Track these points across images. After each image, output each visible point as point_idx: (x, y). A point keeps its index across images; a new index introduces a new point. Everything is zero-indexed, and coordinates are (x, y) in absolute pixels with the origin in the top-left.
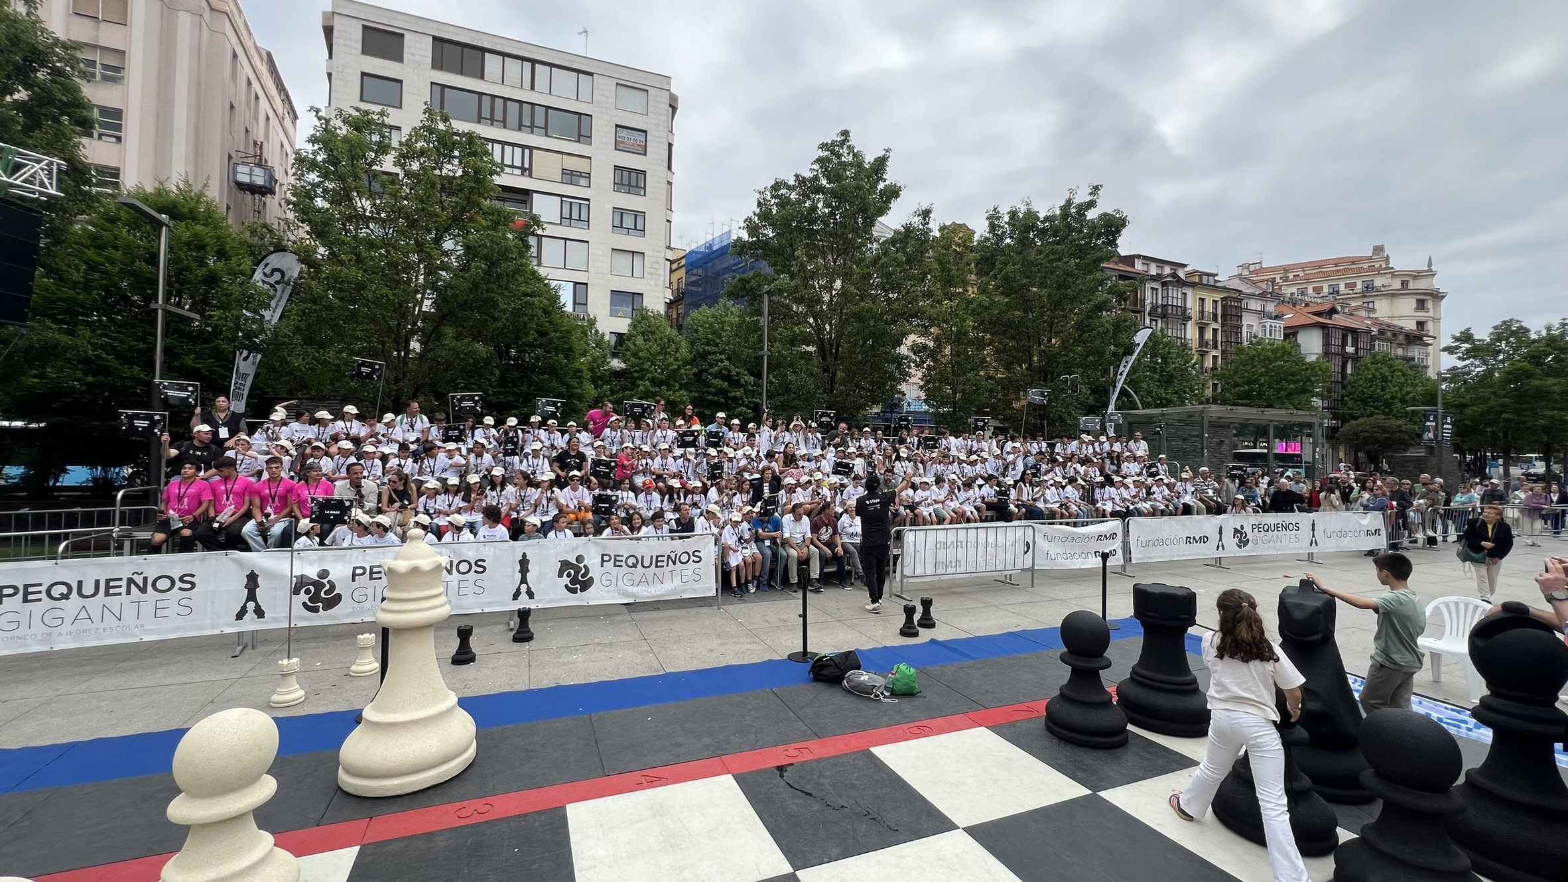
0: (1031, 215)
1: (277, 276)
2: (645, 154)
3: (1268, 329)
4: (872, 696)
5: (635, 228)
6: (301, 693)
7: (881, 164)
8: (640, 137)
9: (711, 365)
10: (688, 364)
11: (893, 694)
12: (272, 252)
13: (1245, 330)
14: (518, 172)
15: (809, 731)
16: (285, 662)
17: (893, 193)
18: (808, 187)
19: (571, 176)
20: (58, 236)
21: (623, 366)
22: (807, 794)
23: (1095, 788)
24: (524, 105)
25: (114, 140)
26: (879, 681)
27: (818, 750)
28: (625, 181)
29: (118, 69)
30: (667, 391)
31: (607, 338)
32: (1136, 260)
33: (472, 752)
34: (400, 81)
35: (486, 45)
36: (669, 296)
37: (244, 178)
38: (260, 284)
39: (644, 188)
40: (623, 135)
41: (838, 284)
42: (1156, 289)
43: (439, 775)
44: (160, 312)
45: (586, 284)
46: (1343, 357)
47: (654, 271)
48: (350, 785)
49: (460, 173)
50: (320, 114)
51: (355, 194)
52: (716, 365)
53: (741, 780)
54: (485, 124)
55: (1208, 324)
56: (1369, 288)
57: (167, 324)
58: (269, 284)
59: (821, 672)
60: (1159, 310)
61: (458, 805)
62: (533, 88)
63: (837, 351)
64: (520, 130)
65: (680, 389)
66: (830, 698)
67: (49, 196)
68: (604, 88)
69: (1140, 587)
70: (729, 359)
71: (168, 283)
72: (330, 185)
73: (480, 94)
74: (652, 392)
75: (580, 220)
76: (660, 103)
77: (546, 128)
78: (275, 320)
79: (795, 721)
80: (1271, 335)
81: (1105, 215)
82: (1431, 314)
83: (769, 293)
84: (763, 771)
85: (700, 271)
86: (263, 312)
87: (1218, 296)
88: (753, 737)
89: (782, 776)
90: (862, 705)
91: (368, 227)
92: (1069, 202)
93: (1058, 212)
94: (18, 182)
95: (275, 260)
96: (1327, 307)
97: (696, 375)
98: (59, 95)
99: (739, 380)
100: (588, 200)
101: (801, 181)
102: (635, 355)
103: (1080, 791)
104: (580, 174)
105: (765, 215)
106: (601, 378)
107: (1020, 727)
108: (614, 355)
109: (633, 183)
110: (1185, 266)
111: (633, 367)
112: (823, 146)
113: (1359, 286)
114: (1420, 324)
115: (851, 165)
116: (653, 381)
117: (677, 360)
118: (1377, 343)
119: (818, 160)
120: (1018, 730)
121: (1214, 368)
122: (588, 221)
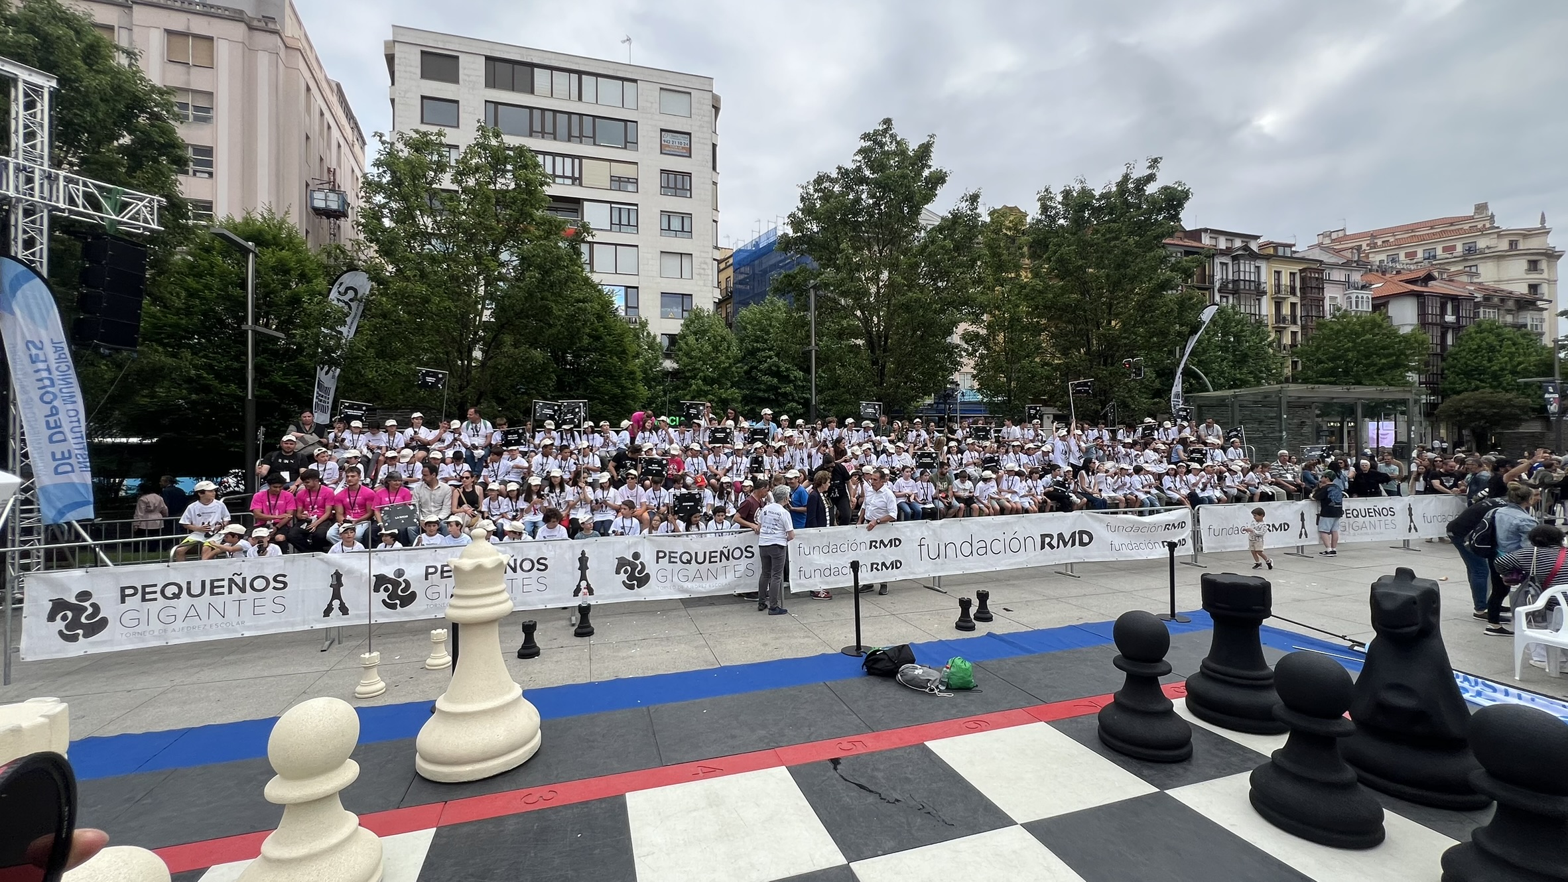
0: (1086, 193)
1: (351, 294)
2: (690, 156)
3: (1354, 300)
4: (927, 690)
5: (683, 230)
6: (382, 684)
7: (925, 151)
8: (684, 140)
9: (760, 362)
10: (739, 362)
11: (949, 688)
12: (346, 272)
13: (1327, 303)
14: (569, 181)
15: (863, 725)
16: (367, 655)
17: (939, 179)
18: (851, 178)
19: (619, 182)
20: (161, 266)
21: (676, 366)
22: (861, 786)
23: (1162, 786)
24: (573, 116)
25: (207, 175)
26: (934, 675)
27: (870, 743)
28: (672, 185)
29: (208, 110)
30: (719, 389)
31: (658, 340)
32: (1203, 234)
33: (537, 741)
34: (457, 102)
35: (535, 61)
36: (718, 295)
37: (320, 204)
38: (335, 302)
39: (690, 190)
40: (668, 139)
41: (885, 275)
42: (1226, 264)
43: (506, 764)
44: (250, 332)
45: (637, 288)
46: (1442, 327)
47: (702, 271)
48: (426, 770)
49: (512, 186)
50: (383, 138)
51: (418, 213)
52: (765, 361)
53: (797, 773)
54: (537, 137)
55: (1285, 298)
56: (1471, 251)
57: (256, 344)
58: (344, 302)
59: (875, 666)
60: (1230, 286)
61: (526, 791)
62: (580, 98)
63: (886, 343)
64: (569, 141)
65: (732, 387)
66: (883, 691)
67: (152, 231)
68: (648, 93)
69: (1208, 577)
70: (777, 355)
71: (256, 306)
72: (393, 205)
73: (531, 108)
74: (704, 391)
75: (629, 225)
76: (702, 102)
77: (594, 137)
78: (352, 335)
79: (849, 715)
80: (1357, 307)
81: (1166, 188)
82: (1545, 275)
83: (814, 287)
84: (818, 763)
85: (748, 269)
86: (339, 328)
87: (1296, 268)
88: (806, 730)
89: (835, 769)
90: (917, 699)
91: (430, 244)
92: (1126, 178)
93: (1114, 189)
94: (125, 220)
95: (348, 279)
96: (1422, 274)
97: (747, 373)
98: (156, 137)
99: (788, 376)
100: (637, 205)
101: (844, 173)
102: (687, 354)
103: (1148, 789)
104: (628, 180)
105: (809, 210)
106: (654, 379)
107: (1082, 723)
108: (668, 356)
109: (679, 186)
110: (1258, 237)
111: (685, 366)
112: (866, 137)
113: (1459, 249)
114: (1533, 288)
115: (895, 153)
116: (704, 380)
117: (728, 358)
118: (1481, 310)
119: (860, 151)
120: (1080, 726)
121: (1293, 345)
122: (637, 226)
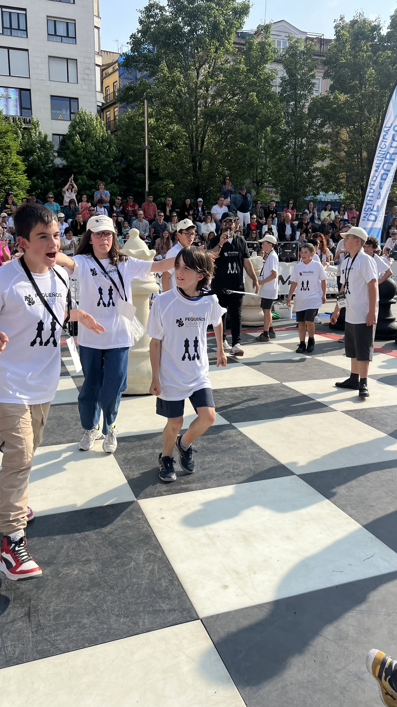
5: (68, 36)
10: (117, 161)
21: (64, 162)
31: (49, 139)
45: (29, 90)
47: (86, 77)
75: (19, 29)
83: (147, 99)
100: (25, 10)
102: (74, 153)
111: (73, 163)
122: (26, 30)
